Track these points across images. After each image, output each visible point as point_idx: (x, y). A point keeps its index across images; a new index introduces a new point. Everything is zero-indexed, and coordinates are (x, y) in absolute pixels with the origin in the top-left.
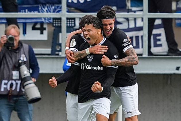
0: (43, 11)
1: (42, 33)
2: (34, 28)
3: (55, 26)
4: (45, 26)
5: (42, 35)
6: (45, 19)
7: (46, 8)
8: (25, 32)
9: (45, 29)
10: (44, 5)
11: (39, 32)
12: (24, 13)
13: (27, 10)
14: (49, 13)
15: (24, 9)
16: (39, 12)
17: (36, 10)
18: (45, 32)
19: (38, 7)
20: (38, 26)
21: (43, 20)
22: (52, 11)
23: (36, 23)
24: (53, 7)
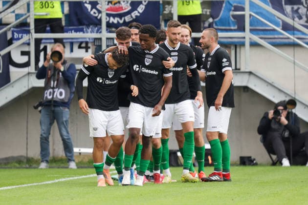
0: (87, 32)
1: (87, 51)
2: (80, 47)
3: (97, 45)
4: (90, 45)
5: (87, 53)
6: (89, 39)
7: (90, 29)
8: (72, 51)
9: (89, 48)
10: (88, 26)
11: (84, 50)
12: (70, 34)
13: (73, 31)
14: (93, 34)
15: (71, 30)
16: (84, 33)
17: (82, 30)
18: (90, 51)
19: (83, 28)
20: (83, 45)
21: (88, 40)
22: (95, 32)
23: (81, 43)
24: (96, 28)
